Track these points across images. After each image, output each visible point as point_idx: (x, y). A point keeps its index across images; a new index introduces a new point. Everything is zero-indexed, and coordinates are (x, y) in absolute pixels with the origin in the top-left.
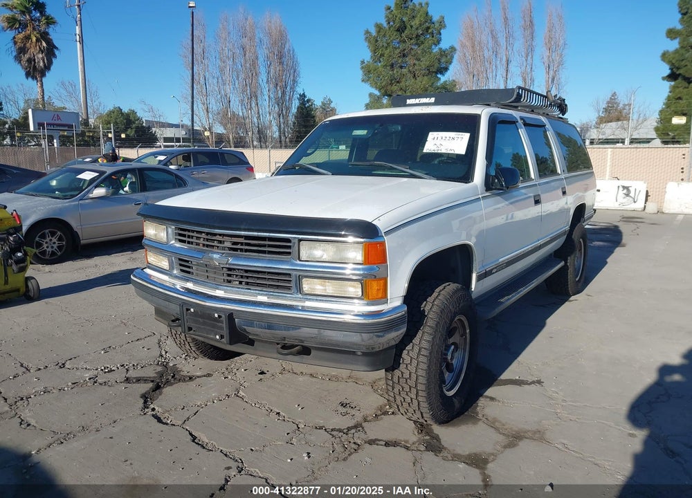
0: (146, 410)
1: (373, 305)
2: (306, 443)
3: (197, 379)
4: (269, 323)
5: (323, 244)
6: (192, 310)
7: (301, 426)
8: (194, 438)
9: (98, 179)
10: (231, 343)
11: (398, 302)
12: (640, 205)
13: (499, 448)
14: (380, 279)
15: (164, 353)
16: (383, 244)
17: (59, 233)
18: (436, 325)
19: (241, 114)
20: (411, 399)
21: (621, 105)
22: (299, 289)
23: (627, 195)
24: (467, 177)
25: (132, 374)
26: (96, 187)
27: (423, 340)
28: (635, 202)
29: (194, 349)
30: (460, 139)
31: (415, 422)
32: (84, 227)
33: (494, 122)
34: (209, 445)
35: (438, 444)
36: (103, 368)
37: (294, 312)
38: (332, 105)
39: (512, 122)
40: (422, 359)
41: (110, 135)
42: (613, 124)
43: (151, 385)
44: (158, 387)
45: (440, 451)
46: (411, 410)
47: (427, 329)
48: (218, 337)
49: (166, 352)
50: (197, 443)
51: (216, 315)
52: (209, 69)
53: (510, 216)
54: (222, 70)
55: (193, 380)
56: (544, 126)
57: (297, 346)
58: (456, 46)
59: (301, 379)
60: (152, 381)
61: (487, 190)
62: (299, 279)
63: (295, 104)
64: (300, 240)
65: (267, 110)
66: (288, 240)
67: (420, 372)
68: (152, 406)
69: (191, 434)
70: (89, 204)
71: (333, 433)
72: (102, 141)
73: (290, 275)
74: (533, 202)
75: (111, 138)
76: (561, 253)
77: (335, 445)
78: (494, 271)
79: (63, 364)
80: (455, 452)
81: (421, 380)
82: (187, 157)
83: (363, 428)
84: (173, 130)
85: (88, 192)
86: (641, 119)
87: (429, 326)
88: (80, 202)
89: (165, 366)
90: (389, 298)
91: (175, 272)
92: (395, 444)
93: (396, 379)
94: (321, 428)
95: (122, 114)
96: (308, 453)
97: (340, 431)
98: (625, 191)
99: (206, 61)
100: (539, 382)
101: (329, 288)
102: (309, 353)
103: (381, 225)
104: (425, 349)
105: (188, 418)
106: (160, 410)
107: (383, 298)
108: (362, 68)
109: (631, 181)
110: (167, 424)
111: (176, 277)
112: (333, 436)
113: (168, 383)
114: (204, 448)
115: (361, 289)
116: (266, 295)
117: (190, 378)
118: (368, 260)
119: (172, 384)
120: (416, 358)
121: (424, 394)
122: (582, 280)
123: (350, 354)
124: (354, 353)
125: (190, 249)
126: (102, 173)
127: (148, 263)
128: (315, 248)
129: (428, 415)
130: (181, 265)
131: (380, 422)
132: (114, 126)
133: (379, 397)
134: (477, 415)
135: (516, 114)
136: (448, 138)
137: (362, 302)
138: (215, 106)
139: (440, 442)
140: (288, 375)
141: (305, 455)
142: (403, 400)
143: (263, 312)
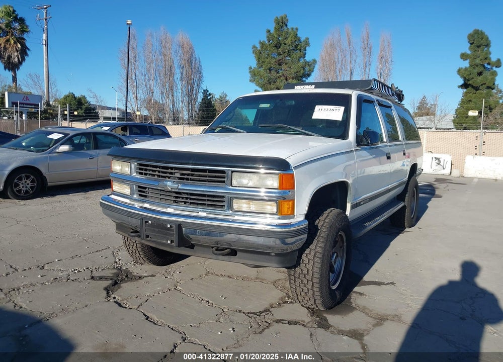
0: (109, 298)
1: (284, 219)
2: (231, 322)
3: (145, 278)
4: (208, 231)
5: (249, 175)
6: (150, 222)
7: (226, 310)
8: (147, 318)
9: (63, 139)
10: (179, 246)
11: (302, 218)
12: (447, 171)
13: (370, 326)
14: (290, 201)
15: (117, 260)
16: (292, 176)
17: (32, 177)
18: (327, 236)
19: (161, 102)
20: (308, 289)
21: (429, 105)
22: (230, 207)
23: (439, 164)
24: (344, 136)
25: (95, 274)
26: (61, 144)
27: (318, 247)
28: (444, 169)
29: (142, 256)
30: (337, 110)
31: (308, 308)
32: (50, 173)
33: (360, 100)
34: (159, 322)
35: (325, 323)
36: (73, 270)
37: (227, 223)
38: (227, 98)
39: (371, 102)
40: (317, 260)
41: (66, 113)
42: (424, 118)
43: (110, 282)
44: (115, 283)
45: (328, 328)
46: (307, 298)
47: (321, 239)
48: (169, 242)
49: (119, 260)
50: (150, 321)
51: (169, 226)
52: (139, 69)
53: (363, 171)
54: (148, 71)
55: (142, 279)
56: (390, 107)
57: (227, 249)
58: (316, 59)
59: (221, 279)
60: (111, 279)
61: (357, 146)
62: (231, 199)
63: (200, 97)
64: (233, 172)
65: (180, 99)
66: (223, 172)
67: (316, 270)
68: (113, 296)
69: (144, 315)
70: (56, 156)
71: (249, 315)
72: (59, 117)
73: (223, 197)
74: (386, 158)
75: (67, 114)
76: (400, 197)
77: (252, 323)
78: (362, 203)
79: (43, 267)
80: (339, 329)
81: (317, 275)
82: (124, 128)
83: (271, 312)
84: (111, 111)
85: (55, 148)
86: (443, 114)
87: (322, 237)
88: (50, 155)
89: (120, 269)
90: (295, 214)
91: (135, 196)
92: (295, 323)
93: (297, 275)
94: (240, 311)
95: (75, 98)
96: (233, 329)
97: (254, 313)
98: (437, 161)
99: (137, 63)
100: (392, 283)
101: (254, 206)
102: (235, 254)
103: (292, 162)
104: (319, 252)
105: (141, 304)
106: (119, 298)
107: (291, 215)
108: (250, 72)
109: (441, 154)
110: (126, 308)
111: (136, 200)
112: (250, 317)
113: (122, 280)
114: (155, 324)
115: (276, 207)
116: (205, 211)
117: (140, 278)
118: (281, 186)
119: (126, 282)
120: (312, 260)
121: (318, 285)
122: (415, 218)
123: (267, 255)
124: (269, 254)
125: (148, 179)
126: (66, 135)
127: (113, 191)
128: (243, 177)
129: (320, 302)
130: (139, 191)
131: (282, 308)
132: (69, 106)
133: (280, 292)
134: (351, 304)
135: (374, 97)
136: (329, 110)
137: (276, 217)
138: (142, 96)
139: (328, 322)
140: (212, 276)
141: (231, 329)
142: (301, 291)
143: (205, 223)
